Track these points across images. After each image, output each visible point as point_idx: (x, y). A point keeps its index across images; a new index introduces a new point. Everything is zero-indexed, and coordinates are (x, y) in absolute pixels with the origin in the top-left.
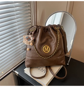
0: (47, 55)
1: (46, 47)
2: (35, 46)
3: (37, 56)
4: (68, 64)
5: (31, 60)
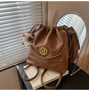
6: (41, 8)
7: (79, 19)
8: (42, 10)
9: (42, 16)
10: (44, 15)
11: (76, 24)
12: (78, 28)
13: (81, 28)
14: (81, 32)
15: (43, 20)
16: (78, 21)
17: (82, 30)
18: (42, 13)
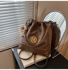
0: (33, 45)
1: (34, 38)
2: (26, 35)
3: (26, 43)
4: (53, 58)
5: (22, 44)
6: (33, 6)
7: (60, 15)
8: (33, 7)
9: (33, 12)
10: (34, 11)
11: (58, 19)
12: (59, 22)
13: (61, 22)
14: (61, 25)
15: (34, 15)
16: (59, 16)
17: (62, 24)
18: (33, 10)
